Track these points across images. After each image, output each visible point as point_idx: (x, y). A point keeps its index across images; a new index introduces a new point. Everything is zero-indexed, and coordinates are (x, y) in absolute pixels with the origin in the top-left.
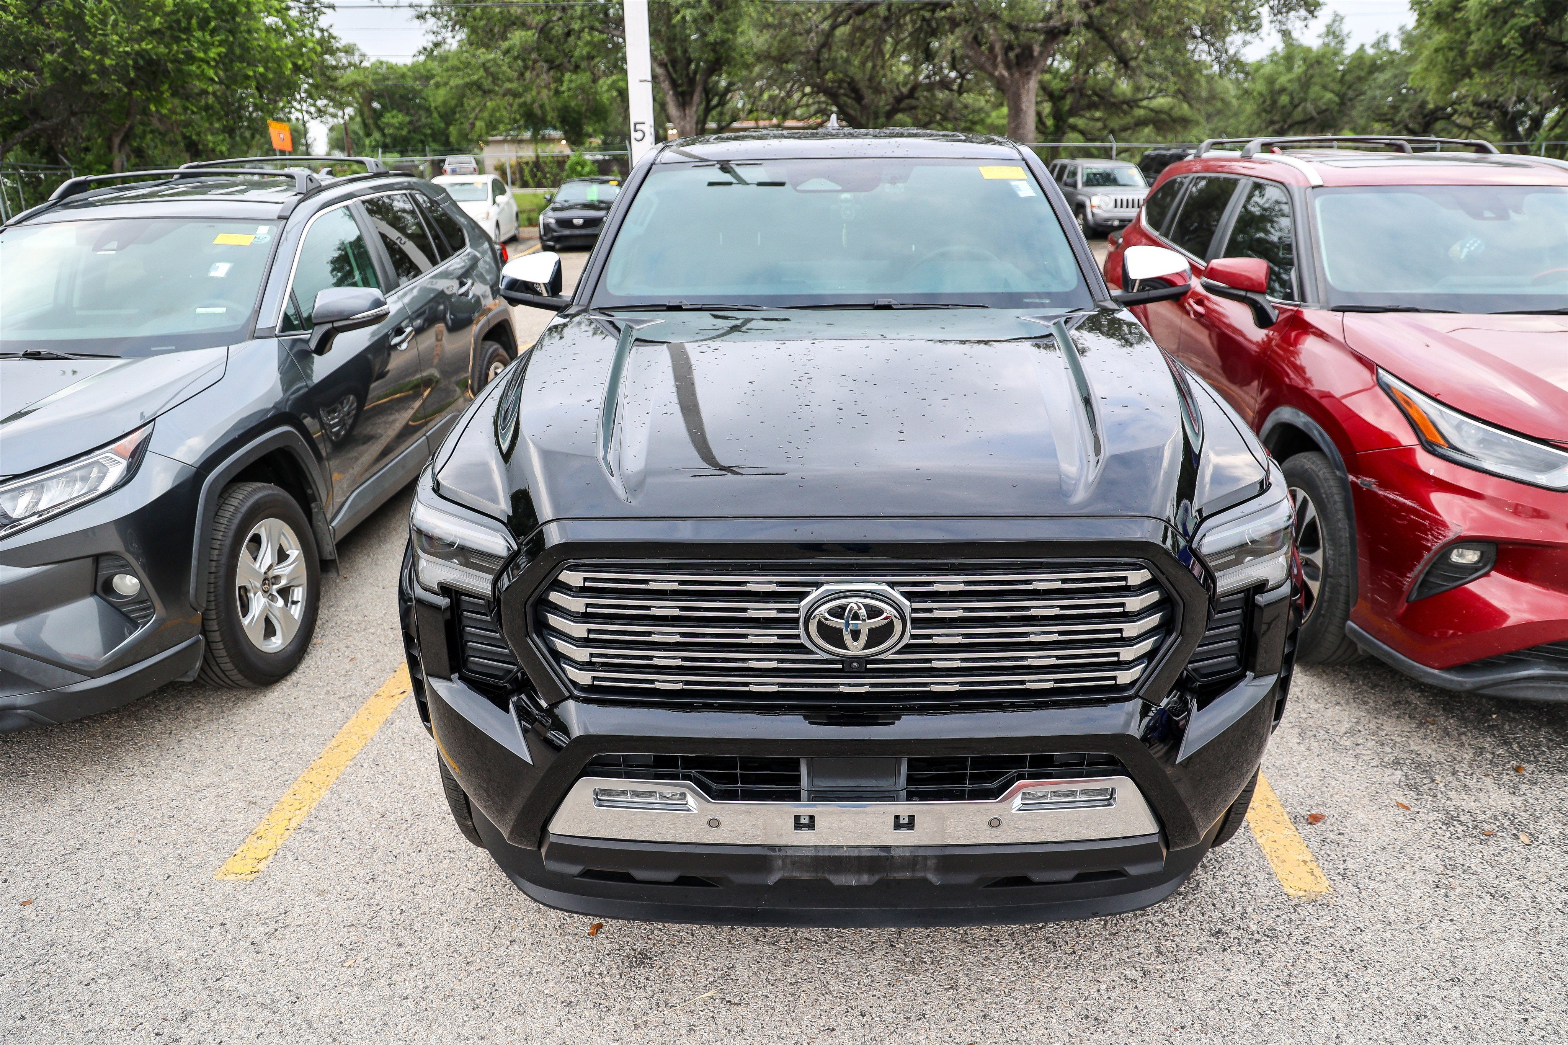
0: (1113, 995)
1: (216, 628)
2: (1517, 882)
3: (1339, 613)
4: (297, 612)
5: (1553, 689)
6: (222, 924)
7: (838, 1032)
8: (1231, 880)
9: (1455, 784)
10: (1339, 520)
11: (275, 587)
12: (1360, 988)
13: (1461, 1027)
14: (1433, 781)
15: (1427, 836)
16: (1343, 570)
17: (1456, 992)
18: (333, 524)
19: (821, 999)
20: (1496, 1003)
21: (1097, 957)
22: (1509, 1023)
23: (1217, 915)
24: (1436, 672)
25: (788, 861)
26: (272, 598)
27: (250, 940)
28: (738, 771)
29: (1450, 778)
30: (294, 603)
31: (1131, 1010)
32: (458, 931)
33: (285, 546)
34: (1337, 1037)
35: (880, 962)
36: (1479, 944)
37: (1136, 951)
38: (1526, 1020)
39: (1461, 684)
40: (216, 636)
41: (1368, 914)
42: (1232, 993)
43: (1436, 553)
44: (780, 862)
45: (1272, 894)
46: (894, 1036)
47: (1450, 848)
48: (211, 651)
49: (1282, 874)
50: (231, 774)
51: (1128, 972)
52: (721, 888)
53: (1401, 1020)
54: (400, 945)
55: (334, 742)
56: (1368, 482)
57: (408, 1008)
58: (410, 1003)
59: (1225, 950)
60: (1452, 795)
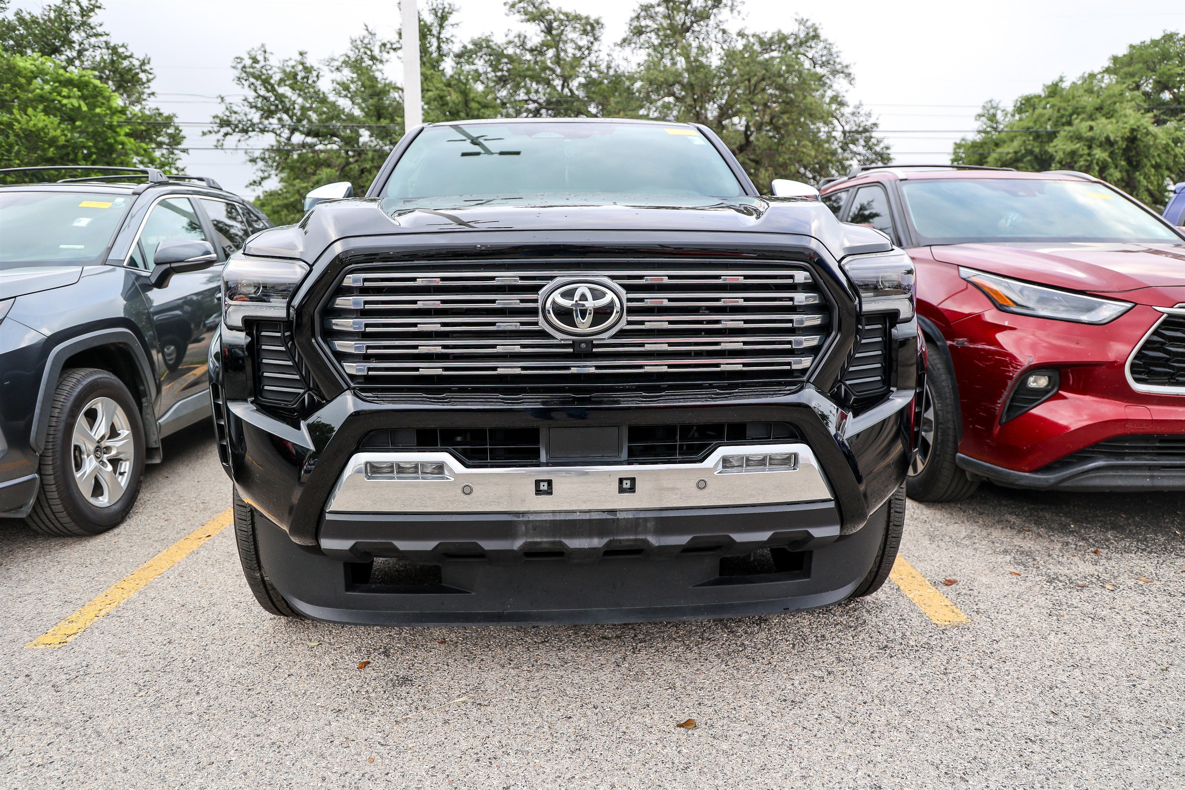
0: (805, 687)
1: (51, 472)
2: (1109, 611)
3: (950, 451)
4: (124, 481)
5: (1114, 476)
6: (27, 676)
7: (575, 719)
8: (890, 617)
9: (1051, 561)
10: (943, 381)
11: (106, 456)
12: (1002, 674)
13: (1086, 692)
14: (1035, 560)
15: (1037, 588)
16: (949, 416)
17: (1077, 672)
18: (160, 421)
19: (560, 699)
20: (1110, 677)
21: (789, 665)
22: (1121, 688)
23: (882, 638)
24: (1027, 474)
25: (530, 526)
26: (103, 463)
27: (51, 684)
28: (488, 447)
29: (1047, 558)
30: (121, 474)
31: (821, 694)
32: (243, 671)
33: (118, 425)
34: (990, 702)
35: (609, 675)
36: (1088, 645)
37: (821, 660)
38: (1134, 686)
39: (1046, 480)
40: (51, 480)
41: (1000, 632)
42: (902, 680)
43: (1017, 380)
44: (523, 528)
45: (923, 624)
46: (623, 718)
47: (1055, 594)
48: (45, 492)
49: (929, 612)
50: (51, 586)
51: (816, 673)
52: (474, 594)
53: (1038, 691)
54: (189, 681)
55: (146, 565)
56: (962, 341)
57: (192, 720)
58: (194, 717)
59: (891, 657)
60: (1051, 566)
